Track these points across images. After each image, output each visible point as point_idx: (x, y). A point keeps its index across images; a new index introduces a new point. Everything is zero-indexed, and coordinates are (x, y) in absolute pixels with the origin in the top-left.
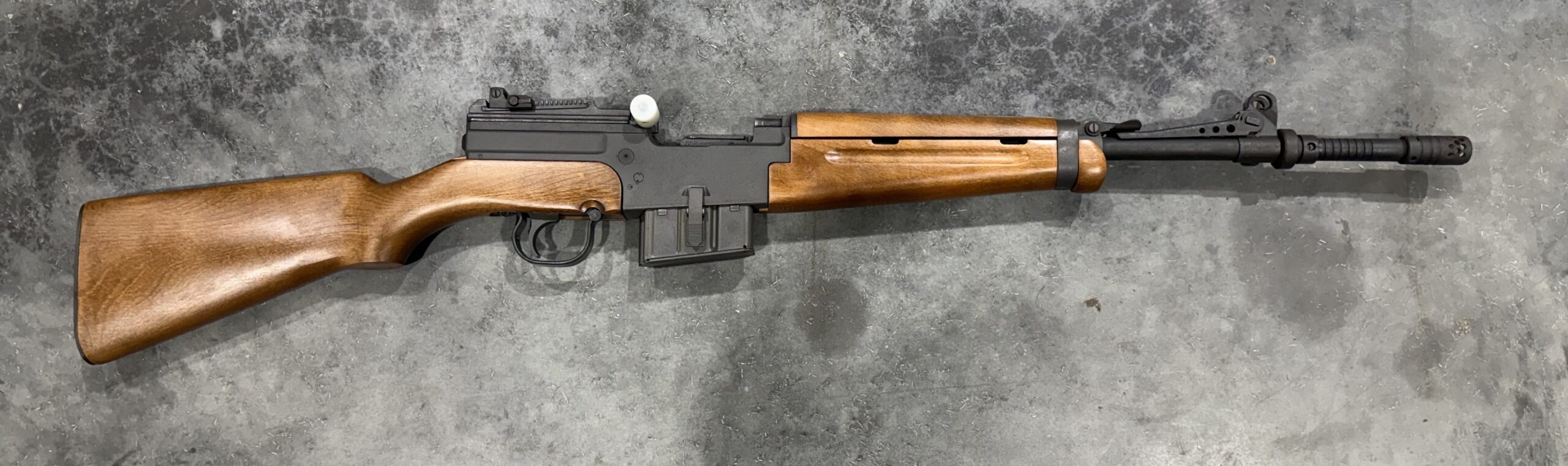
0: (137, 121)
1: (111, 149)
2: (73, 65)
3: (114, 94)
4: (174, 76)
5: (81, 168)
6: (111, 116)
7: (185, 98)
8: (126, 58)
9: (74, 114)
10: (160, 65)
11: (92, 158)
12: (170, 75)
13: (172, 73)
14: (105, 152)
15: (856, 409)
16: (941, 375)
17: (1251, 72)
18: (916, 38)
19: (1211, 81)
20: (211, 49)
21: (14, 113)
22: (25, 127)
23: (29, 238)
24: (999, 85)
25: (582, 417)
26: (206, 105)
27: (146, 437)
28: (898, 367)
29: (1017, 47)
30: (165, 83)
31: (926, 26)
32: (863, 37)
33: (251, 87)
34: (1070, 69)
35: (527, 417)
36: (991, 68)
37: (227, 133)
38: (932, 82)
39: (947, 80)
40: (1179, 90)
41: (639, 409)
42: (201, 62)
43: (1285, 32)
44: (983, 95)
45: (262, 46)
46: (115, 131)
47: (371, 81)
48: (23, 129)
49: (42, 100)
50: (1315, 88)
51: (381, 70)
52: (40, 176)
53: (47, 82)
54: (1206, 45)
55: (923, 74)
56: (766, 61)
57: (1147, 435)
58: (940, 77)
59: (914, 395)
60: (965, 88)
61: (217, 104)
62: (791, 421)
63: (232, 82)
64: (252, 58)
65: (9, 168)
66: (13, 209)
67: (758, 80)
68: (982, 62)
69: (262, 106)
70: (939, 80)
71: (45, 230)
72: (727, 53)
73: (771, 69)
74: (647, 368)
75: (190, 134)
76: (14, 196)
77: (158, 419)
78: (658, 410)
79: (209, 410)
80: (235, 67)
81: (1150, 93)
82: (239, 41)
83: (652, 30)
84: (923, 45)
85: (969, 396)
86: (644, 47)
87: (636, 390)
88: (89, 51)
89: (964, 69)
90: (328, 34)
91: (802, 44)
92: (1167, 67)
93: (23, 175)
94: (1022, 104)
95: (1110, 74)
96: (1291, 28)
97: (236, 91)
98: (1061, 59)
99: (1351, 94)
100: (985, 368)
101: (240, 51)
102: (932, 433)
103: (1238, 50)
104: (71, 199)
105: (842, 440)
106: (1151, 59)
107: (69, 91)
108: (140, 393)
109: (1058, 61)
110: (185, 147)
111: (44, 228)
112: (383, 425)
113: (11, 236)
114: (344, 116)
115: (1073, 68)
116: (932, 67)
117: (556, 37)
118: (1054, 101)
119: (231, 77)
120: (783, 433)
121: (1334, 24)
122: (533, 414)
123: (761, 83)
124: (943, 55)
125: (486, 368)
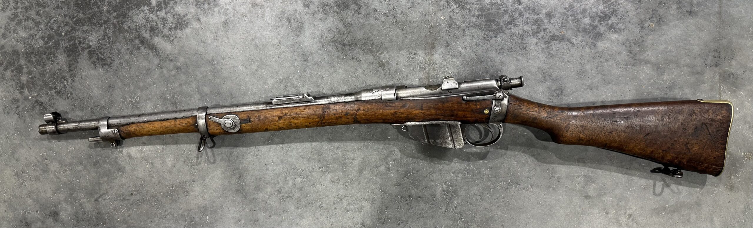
0: (115, 41)
1: (103, 55)
2: (88, 16)
3: (106, 29)
4: (133, 22)
5: (89, 63)
6: (104, 39)
7: (137, 32)
8: (112, 13)
9: (87, 38)
10: (127, 17)
11: (94, 58)
12: (131, 21)
13: (132, 20)
14: (100, 55)
15: (445, 186)
16: (487, 171)
17: (642, 31)
18: (478, 11)
19: (622, 34)
20: (151, 10)
21: (60, 37)
22: (65, 43)
23: (64, 93)
24: (519, 34)
25: (314, 185)
26: (147, 35)
27: (110, 187)
28: (466, 167)
29: (528, 16)
30: (129, 25)
31: (484, 5)
32: (453, 10)
33: (168, 28)
34: (553, 27)
35: (288, 184)
36: (515, 25)
37: (155, 48)
38: (486, 31)
39: (493, 31)
40: (606, 38)
41: (341, 183)
42: (145, 16)
43: (659, 12)
44: (511, 38)
45: (173, 9)
46: (105, 46)
47: (223, 26)
48: (64, 44)
49: (73, 31)
50: (673, 39)
51: (228, 21)
52: (70, 66)
53: (76, 23)
54: (620, 17)
55: (481, 28)
56: (406, 21)
57: (589, 204)
58: (490, 29)
59: (474, 181)
60: (501, 34)
61: (152, 35)
62: (414, 191)
63: (159, 25)
64: (169, 14)
65: (57, 61)
66: (57, 80)
67: (402, 29)
68: (510, 23)
69: (172, 36)
70: (490, 30)
71: (71, 90)
72: (388, 16)
73: (409, 24)
74: (345, 163)
75: (139, 48)
76: (58, 75)
77: (116, 179)
78: (349, 183)
79: (140, 176)
80: (161, 18)
81: (592, 39)
82: (163, 7)
83: (353, 5)
84: (482, 14)
85: (501, 182)
86: (349, 13)
87: (339, 173)
88: (96, 10)
89: (501, 26)
90: (204, 4)
91: (423, 13)
92: (601, 27)
93: (62, 65)
94: (529, 43)
95: (572, 29)
96: (661, 10)
97: (161, 30)
98: (550, 22)
99: (691, 42)
100: (509, 169)
101: (164, 11)
102: (482, 199)
103: (635, 20)
104: (83, 76)
105: (438, 201)
106: (593, 23)
107: (85, 28)
108: (109, 167)
109: (547, 23)
110: (137, 54)
111: (70, 89)
112: (221, 185)
113: (56, 92)
114: (209, 42)
115: (555, 26)
116: (486, 25)
117: (308, 7)
118: (546, 42)
119: (158, 23)
120: (410, 196)
121: (683, 8)
122: (291, 182)
123: (404, 30)
124: (492, 19)
125: (270, 160)
